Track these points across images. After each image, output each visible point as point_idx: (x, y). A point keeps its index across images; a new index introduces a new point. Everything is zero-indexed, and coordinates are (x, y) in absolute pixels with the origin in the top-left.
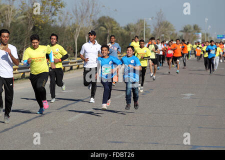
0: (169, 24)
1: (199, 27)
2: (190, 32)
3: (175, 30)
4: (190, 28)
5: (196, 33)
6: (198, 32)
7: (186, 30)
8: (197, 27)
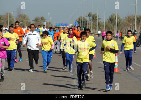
0: (26, 16)
1: (44, 18)
2: (39, 21)
3: (29, 19)
4: (39, 19)
5: (43, 22)
6: (44, 21)
7: (36, 20)
8: (43, 18)
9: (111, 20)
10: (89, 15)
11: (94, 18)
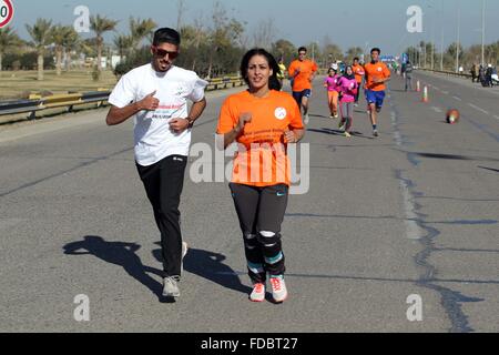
9: (451, 51)
10: (422, 45)
11: (429, 47)
